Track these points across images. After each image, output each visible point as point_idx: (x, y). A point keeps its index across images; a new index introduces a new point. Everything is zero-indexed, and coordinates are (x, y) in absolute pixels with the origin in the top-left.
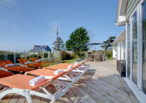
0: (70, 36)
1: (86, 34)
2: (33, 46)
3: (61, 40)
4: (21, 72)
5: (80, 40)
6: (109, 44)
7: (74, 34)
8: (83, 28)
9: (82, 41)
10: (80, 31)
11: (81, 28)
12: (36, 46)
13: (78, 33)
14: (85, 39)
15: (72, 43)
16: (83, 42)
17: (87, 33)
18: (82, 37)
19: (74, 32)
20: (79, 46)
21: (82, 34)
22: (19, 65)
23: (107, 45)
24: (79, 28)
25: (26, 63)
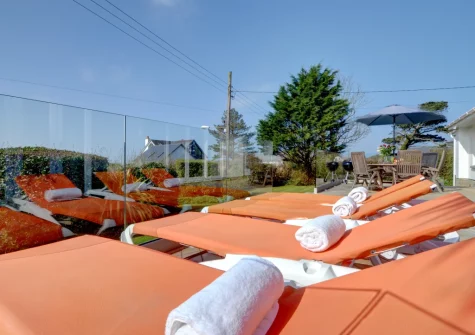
0: (273, 100)
1: (335, 92)
2: (147, 141)
3: (239, 121)
4: (107, 223)
5: (314, 114)
6: (417, 130)
7: (289, 94)
8: (322, 71)
9: (320, 116)
10: (310, 80)
11: (314, 70)
12: (156, 142)
13: (302, 90)
14: (333, 107)
15: (282, 126)
16: (322, 121)
17: (338, 86)
18: (318, 102)
19: (286, 88)
20: (308, 136)
21: (319, 93)
22: (103, 197)
23: (409, 133)
24: (308, 70)
25: (129, 188)
